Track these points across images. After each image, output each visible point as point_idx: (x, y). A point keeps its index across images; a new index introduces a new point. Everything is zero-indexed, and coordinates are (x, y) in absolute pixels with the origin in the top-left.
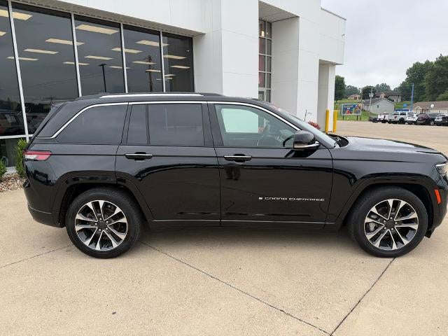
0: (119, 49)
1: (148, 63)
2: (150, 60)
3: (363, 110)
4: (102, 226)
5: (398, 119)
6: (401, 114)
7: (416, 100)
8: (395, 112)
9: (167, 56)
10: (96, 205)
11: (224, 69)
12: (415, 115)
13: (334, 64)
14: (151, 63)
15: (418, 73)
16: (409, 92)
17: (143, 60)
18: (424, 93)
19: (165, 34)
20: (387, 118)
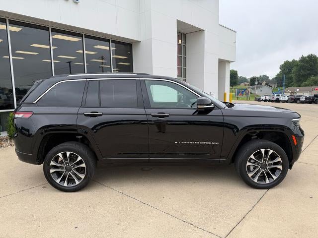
0: (81, 51)
1: (101, 61)
2: (103, 59)
3: (251, 93)
4: (68, 170)
5: (275, 99)
6: (277, 96)
7: (287, 86)
8: (272, 95)
9: (115, 56)
10: (65, 155)
11: (154, 65)
12: (286, 96)
13: (229, 62)
14: (103, 61)
15: (287, 67)
16: (282, 80)
17: (99, 59)
18: (292, 81)
19: (113, 42)
20: (267, 99)
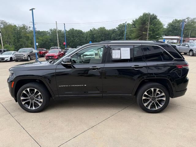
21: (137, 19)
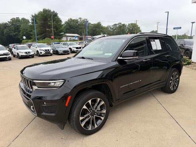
21: (36, 14)
